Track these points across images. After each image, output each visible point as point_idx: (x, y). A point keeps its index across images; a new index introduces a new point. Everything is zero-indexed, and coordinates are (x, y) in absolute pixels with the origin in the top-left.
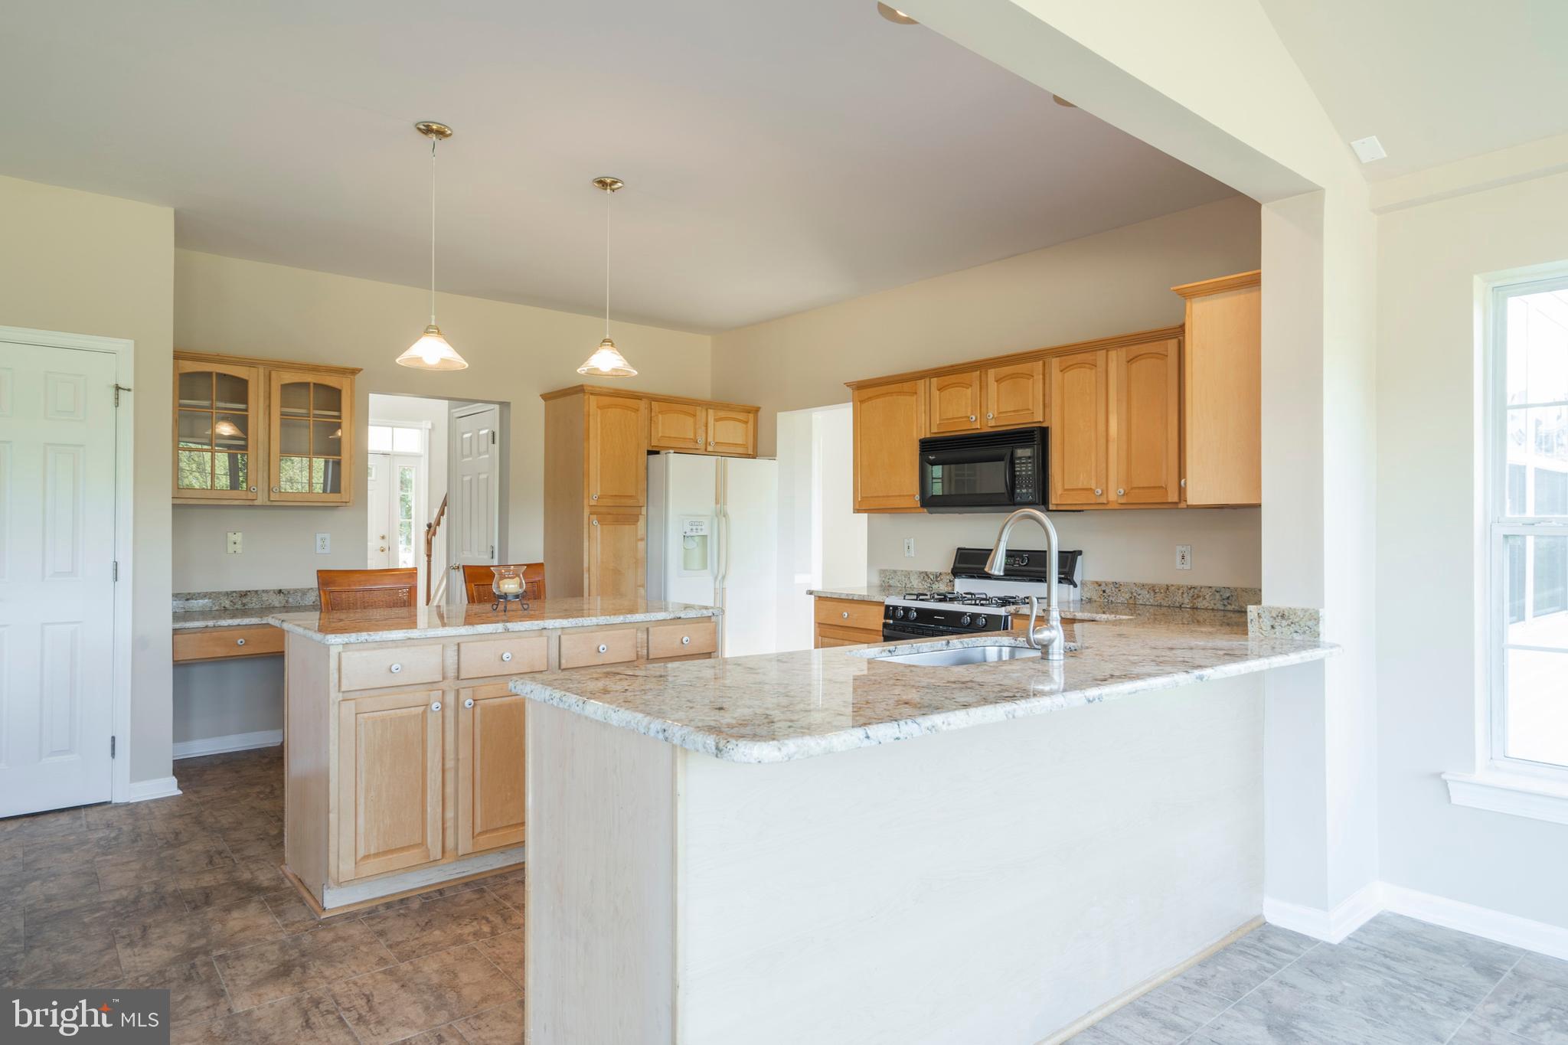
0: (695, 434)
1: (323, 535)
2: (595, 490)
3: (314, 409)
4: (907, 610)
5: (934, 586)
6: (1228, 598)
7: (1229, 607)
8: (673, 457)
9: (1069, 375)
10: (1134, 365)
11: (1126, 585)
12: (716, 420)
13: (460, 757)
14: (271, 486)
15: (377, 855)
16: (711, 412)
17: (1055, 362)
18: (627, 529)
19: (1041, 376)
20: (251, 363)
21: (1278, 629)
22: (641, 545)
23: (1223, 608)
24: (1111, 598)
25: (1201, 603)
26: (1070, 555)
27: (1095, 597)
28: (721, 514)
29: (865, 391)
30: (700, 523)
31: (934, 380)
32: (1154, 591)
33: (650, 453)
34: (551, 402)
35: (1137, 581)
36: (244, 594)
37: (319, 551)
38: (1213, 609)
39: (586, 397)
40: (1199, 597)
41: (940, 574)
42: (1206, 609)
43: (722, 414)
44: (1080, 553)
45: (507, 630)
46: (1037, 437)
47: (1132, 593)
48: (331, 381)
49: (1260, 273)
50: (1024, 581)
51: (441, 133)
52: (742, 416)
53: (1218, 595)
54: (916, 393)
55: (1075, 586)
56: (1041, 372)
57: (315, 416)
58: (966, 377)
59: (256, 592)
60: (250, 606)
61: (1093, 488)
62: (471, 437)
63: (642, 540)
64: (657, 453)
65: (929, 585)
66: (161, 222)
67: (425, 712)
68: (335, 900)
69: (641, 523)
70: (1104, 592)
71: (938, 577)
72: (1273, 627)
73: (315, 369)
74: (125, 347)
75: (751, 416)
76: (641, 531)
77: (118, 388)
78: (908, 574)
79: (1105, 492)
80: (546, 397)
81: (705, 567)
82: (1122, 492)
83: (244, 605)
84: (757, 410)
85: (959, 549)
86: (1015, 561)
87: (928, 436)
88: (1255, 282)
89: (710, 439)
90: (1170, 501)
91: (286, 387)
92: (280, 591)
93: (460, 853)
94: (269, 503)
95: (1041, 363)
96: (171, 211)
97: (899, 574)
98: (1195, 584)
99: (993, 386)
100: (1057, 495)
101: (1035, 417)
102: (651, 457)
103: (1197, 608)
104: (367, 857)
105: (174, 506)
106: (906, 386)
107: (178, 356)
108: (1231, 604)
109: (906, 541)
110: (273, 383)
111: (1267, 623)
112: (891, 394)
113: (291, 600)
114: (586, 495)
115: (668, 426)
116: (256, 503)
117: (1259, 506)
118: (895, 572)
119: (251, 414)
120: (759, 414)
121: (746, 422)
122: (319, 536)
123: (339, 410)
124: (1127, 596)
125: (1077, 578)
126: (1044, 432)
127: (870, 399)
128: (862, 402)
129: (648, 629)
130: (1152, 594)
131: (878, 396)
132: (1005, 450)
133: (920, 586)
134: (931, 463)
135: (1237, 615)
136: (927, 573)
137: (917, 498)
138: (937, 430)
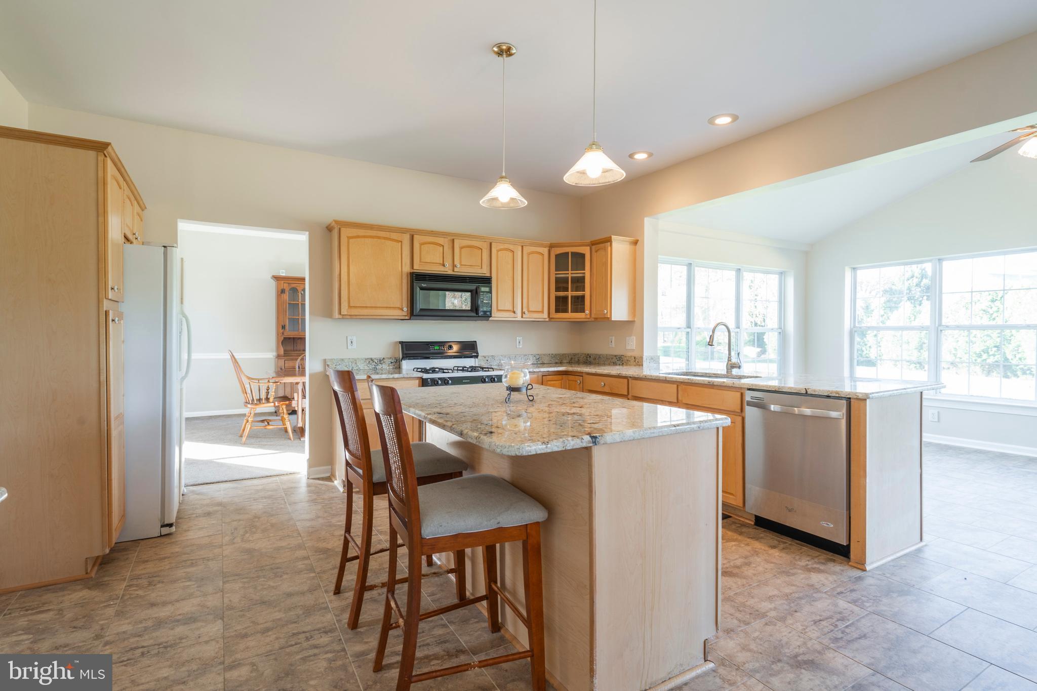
2: (110, 281)
4: (442, 379)
5: (377, 367)
6: (539, 358)
7: (539, 362)
9: (500, 253)
10: (531, 256)
11: (498, 356)
17: (495, 245)
19: (486, 251)
22: (123, 347)
23: (536, 363)
25: (528, 362)
26: (475, 344)
29: (353, 230)
31: (416, 236)
33: (125, 241)
35: (503, 354)
38: (533, 364)
39: (103, 159)
40: (528, 359)
41: (383, 359)
44: (479, 341)
46: (487, 281)
47: (500, 360)
52: (141, 214)
54: (402, 241)
55: (477, 359)
56: (486, 248)
58: (439, 240)
61: (513, 309)
65: (374, 367)
69: (123, 321)
70: (487, 360)
71: (381, 360)
84: (144, 210)
95: (486, 243)
97: (346, 361)
98: (526, 354)
99: (457, 249)
106: (392, 235)
109: (350, 338)
112: (379, 237)
118: (343, 360)
125: (478, 355)
127: (358, 237)
128: (349, 237)
131: (366, 237)
132: (473, 287)
133: (366, 368)
134: (422, 289)
135: (542, 365)
136: (372, 359)
137: (405, 309)
138: (419, 268)
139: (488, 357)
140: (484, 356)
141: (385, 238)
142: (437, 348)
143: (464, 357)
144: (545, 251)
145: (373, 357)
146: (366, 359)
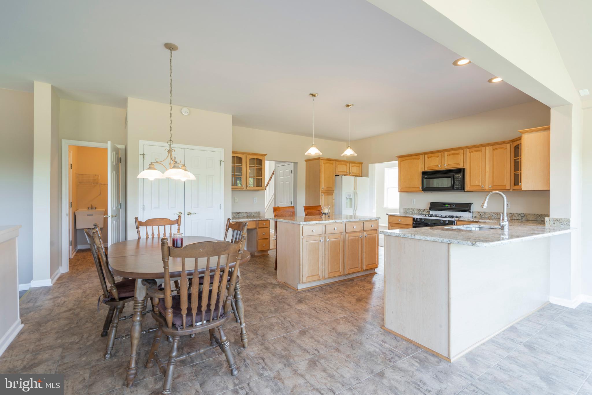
0: (347, 171)
1: (255, 198)
2: (323, 186)
3: (257, 165)
4: (421, 219)
5: (422, 213)
6: (523, 216)
7: (523, 219)
8: (343, 177)
9: (472, 154)
10: (495, 151)
11: (488, 213)
12: (352, 166)
13: (326, 253)
14: (247, 185)
15: (310, 276)
16: (351, 164)
17: (468, 150)
18: (330, 196)
19: (463, 154)
20: (243, 153)
21: (556, 224)
22: (334, 201)
23: (521, 219)
24: (483, 216)
25: (513, 218)
26: (469, 204)
27: (477, 216)
28: (355, 193)
29: (402, 158)
30: (350, 195)
31: (426, 155)
32: (498, 214)
33: (336, 176)
34: (308, 162)
35: (492, 211)
36: (238, 213)
37: (254, 202)
38: (518, 220)
39: (321, 161)
40: (513, 216)
42: (516, 219)
43: (353, 165)
44: (472, 203)
45: (336, 222)
46: (461, 171)
47: (490, 215)
48: (260, 158)
49: (550, 127)
50: (454, 211)
51: (315, 95)
52: (358, 165)
53: (519, 216)
54: (420, 159)
55: (471, 213)
56: (463, 153)
57: (257, 167)
58: (436, 154)
59: (241, 213)
60: (240, 216)
61: (481, 185)
62: (283, 172)
63: (334, 199)
64: (338, 176)
65: (420, 212)
66: (229, 119)
67: (319, 242)
68: (300, 287)
69: (334, 195)
70: (480, 214)
71: (423, 210)
72: (554, 223)
73: (256, 154)
74: (222, 150)
75: (361, 165)
76: (334, 197)
77: (221, 161)
78: (413, 210)
79: (485, 186)
80: (306, 161)
81: (351, 207)
82: (491, 186)
83: (238, 216)
84: (362, 163)
85: (431, 202)
86: (450, 206)
87: (424, 171)
88: (549, 129)
89: (350, 172)
90: (507, 189)
91: (250, 159)
92: (246, 213)
93: (326, 277)
94: (246, 190)
95: (463, 150)
96: (232, 116)
98: (511, 213)
99: (446, 157)
100: (468, 187)
101: (461, 166)
102: (336, 177)
103: (512, 219)
104: (308, 277)
105: (232, 190)
106: (416, 157)
107: (233, 153)
108: (524, 218)
109: (412, 200)
110: (248, 158)
111: (552, 222)
112: (411, 159)
113: (248, 215)
114: (320, 187)
115: (341, 168)
116: (244, 189)
117: (549, 190)
118: (409, 209)
119: (243, 166)
120: (363, 164)
121: (359, 167)
122: (254, 198)
123: (262, 165)
124: (488, 216)
125: (471, 211)
126: (464, 170)
127: (404, 160)
128: (401, 161)
129: (364, 223)
130: (497, 215)
131: (406, 160)
132: (451, 175)
133: (417, 213)
134: (426, 178)
135: (526, 221)
136: (420, 209)
137: (420, 188)
138: (427, 169)
139: (481, 212)
140: (478, 212)
141: (414, 159)
142: (447, 206)
143: (462, 211)
144: (508, 146)
145: (420, 208)
146: (418, 209)
